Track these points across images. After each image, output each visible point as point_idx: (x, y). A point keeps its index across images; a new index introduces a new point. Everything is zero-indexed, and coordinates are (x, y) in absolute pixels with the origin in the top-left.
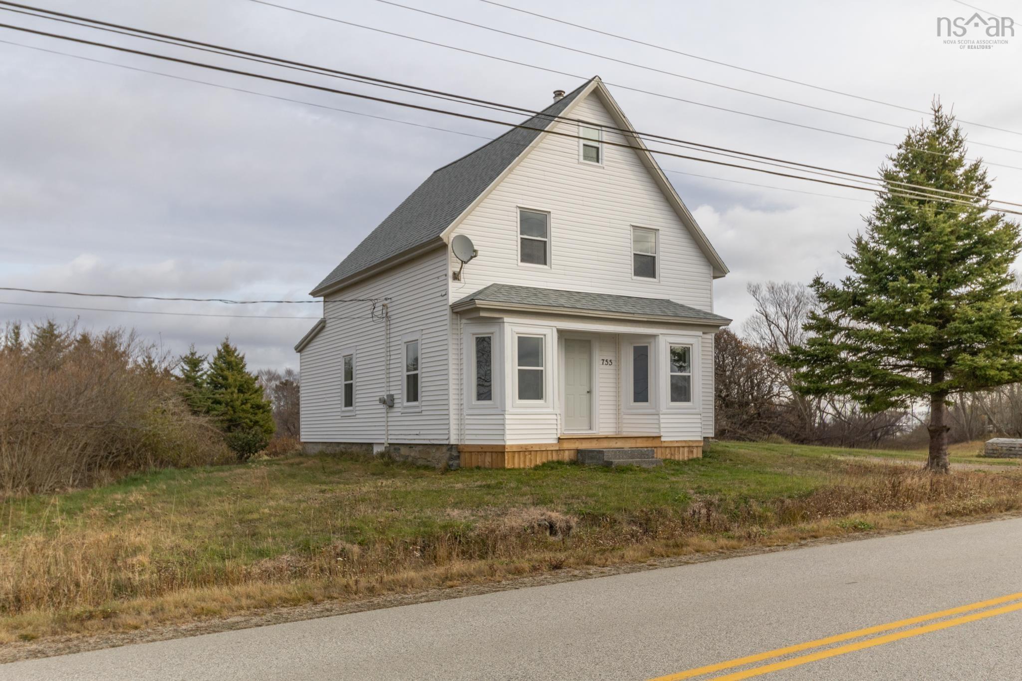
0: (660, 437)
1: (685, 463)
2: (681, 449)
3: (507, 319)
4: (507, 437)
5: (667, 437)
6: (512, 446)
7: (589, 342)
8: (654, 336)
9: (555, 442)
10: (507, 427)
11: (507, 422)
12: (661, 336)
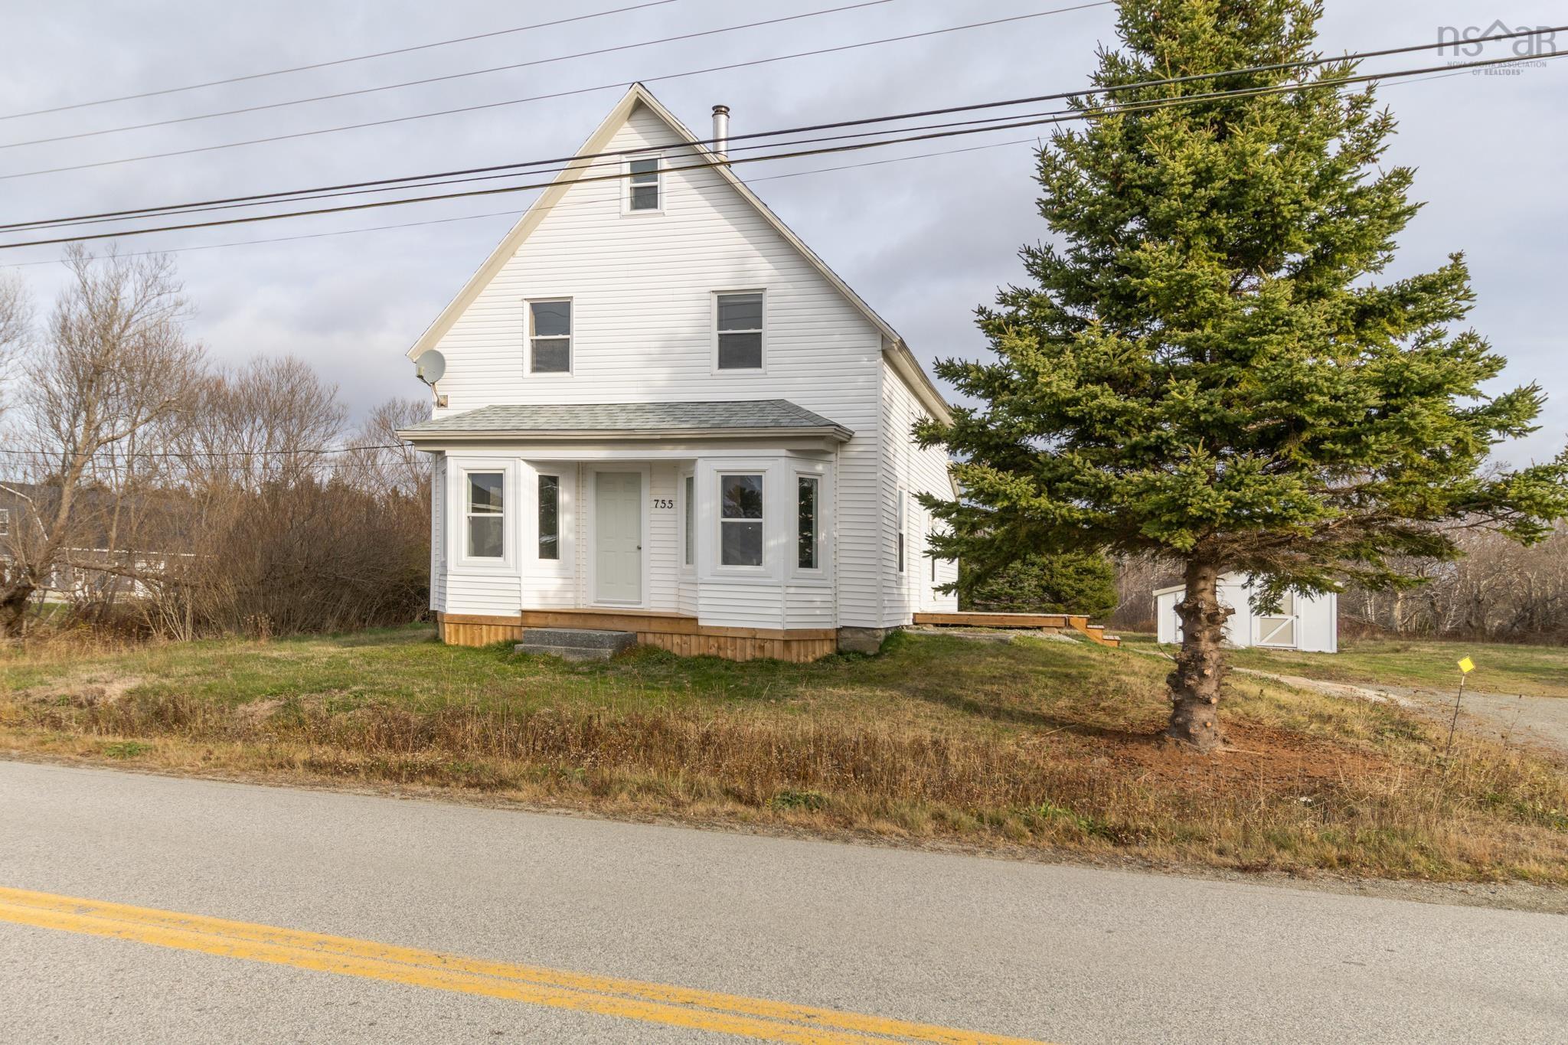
0: (696, 619)
1: (745, 666)
2: (738, 641)
3: (449, 451)
4: (449, 604)
5: (708, 619)
6: (453, 616)
7: (639, 475)
8: (692, 462)
9: (519, 615)
10: (448, 591)
11: (449, 584)
12: (700, 461)
